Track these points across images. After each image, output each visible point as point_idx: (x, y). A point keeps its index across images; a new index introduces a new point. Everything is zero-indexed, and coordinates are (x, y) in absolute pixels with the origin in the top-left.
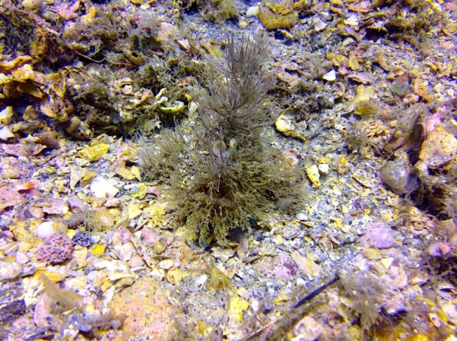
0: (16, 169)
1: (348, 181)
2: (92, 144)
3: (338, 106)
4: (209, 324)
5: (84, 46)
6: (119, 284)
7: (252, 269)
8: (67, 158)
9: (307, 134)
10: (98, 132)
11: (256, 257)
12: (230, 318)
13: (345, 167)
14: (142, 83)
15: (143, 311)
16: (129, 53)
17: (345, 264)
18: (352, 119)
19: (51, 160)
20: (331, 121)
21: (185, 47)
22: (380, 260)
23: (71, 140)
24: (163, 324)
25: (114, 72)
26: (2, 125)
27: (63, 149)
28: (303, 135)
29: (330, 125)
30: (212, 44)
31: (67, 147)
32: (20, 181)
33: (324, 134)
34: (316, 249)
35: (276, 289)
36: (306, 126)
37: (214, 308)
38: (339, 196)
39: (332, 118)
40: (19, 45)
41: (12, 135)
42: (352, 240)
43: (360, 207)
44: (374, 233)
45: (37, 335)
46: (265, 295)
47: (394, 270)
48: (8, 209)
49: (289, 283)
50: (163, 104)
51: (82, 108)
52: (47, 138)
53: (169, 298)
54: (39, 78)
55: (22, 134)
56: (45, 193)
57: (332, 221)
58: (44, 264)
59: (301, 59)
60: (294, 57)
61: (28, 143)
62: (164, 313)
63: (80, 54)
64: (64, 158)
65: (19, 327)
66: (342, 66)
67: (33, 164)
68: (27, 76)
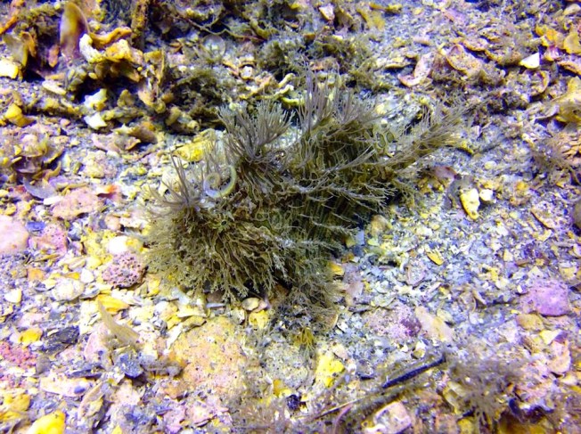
0: (100, 167)
1: (522, 217)
2: (195, 140)
3: (534, 105)
4: (287, 385)
5: (200, 14)
6: (187, 323)
7: (360, 321)
8: (163, 157)
9: (477, 145)
10: (205, 124)
11: (367, 307)
12: (317, 380)
13: (522, 197)
14: (266, 65)
15: (208, 359)
16: (255, 23)
17: (488, 331)
18: (551, 125)
19: (144, 157)
20: (518, 128)
21: (327, 17)
22: (539, 331)
23: (171, 134)
24: (230, 378)
25: (237, 46)
26: (94, 111)
27: (160, 144)
28: (471, 147)
29: (515, 134)
30: (372, 9)
31: (165, 142)
32: (103, 181)
33: (503, 146)
34: (453, 306)
35: (386, 351)
36: (478, 134)
37: (297, 366)
38: (503, 237)
39: (521, 124)
40: (121, 12)
41: (104, 124)
42: (506, 299)
43: (531, 255)
44: (540, 294)
45: (82, 372)
46: (369, 358)
47: (557, 347)
48: (82, 216)
49: (405, 346)
50: (287, 95)
51: (187, 95)
52: (141, 131)
53: (243, 348)
54: (136, 57)
55: (116, 122)
56: (128, 200)
57: (485, 271)
58: (109, 286)
59: (495, 33)
60: (486, 30)
61: (121, 134)
62: (233, 364)
63: (195, 24)
64: (160, 156)
65: (66, 359)
66: (552, 47)
67: (123, 161)
68: (121, 55)
